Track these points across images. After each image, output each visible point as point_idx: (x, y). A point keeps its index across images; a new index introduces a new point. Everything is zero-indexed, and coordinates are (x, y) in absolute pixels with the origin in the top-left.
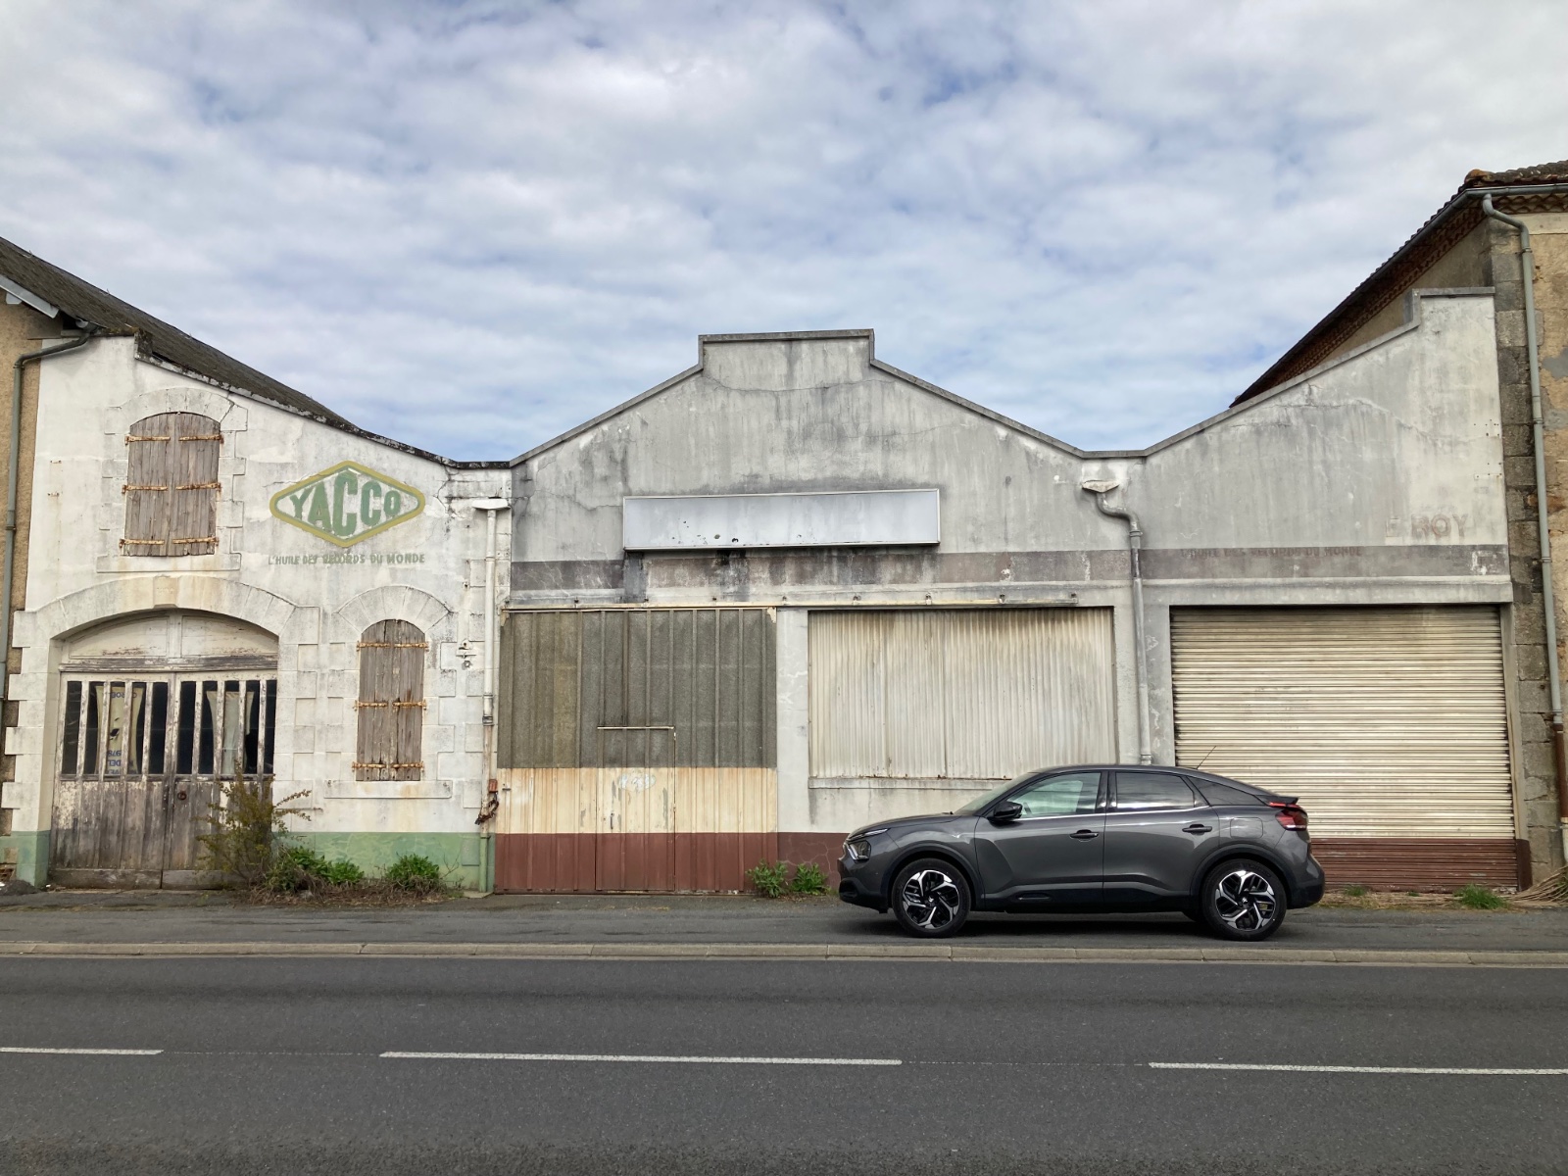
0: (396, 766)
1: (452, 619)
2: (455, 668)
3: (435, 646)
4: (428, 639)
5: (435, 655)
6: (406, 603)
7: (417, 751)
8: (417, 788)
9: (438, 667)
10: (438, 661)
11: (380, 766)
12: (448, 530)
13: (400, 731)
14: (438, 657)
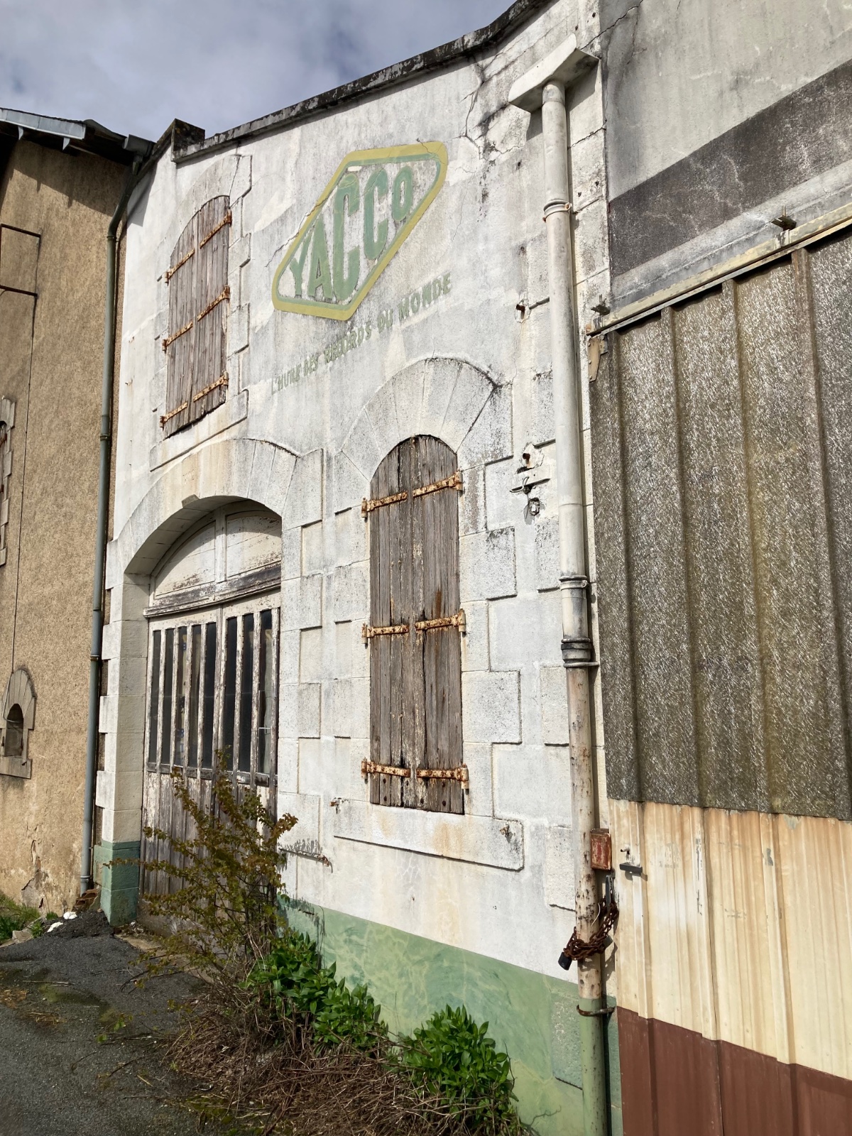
0: (423, 773)
1: (503, 403)
2: (513, 524)
3: (474, 478)
4: (463, 464)
5: (474, 499)
6: (427, 394)
7: (457, 739)
8: (460, 834)
9: (481, 526)
10: (482, 512)
11: (401, 772)
12: (485, 195)
13: (428, 687)
14: (481, 502)
